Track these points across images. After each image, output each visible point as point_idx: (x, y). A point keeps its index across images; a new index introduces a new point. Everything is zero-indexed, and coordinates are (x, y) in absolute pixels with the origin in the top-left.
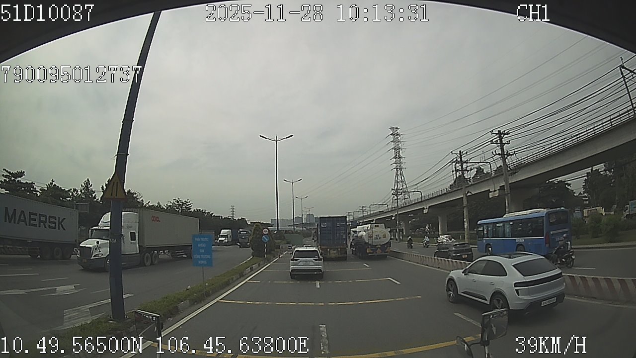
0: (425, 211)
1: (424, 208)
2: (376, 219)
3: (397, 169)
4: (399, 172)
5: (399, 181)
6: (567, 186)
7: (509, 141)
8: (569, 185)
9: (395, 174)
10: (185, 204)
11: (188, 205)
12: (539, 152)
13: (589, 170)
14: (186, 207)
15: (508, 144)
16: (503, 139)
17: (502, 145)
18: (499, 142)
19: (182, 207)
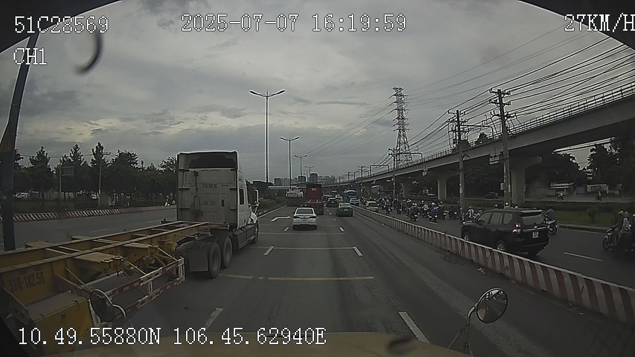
0: (424, 174)
1: (423, 171)
2: (376, 180)
3: (399, 130)
4: (402, 133)
5: (401, 142)
7: (510, 101)
9: (398, 135)
15: (508, 104)
16: (503, 99)
17: (502, 105)
18: (498, 101)
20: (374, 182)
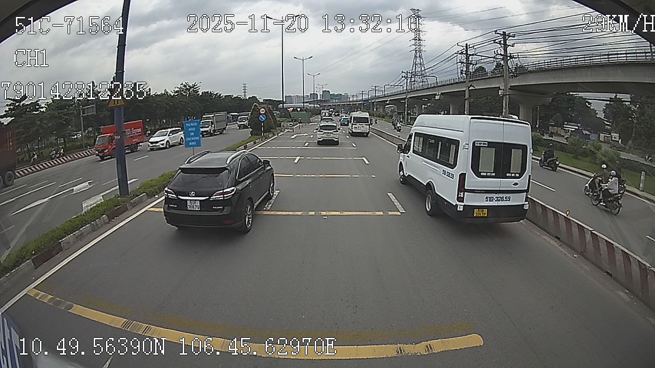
0: (437, 97)
1: (436, 95)
2: (390, 100)
3: (416, 51)
4: (418, 54)
5: (417, 63)
6: (587, 104)
7: (514, 44)
8: (590, 104)
9: (414, 56)
10: (193, 87)
11: (195, 88)
12: (551, 62)
13: (613, 96)
14: (193, 90)
15: (513, 46)
16: (507, 41)
17: (505, 46)
18: (502, 42)
19: (189, 91)
20: (388, 102)
